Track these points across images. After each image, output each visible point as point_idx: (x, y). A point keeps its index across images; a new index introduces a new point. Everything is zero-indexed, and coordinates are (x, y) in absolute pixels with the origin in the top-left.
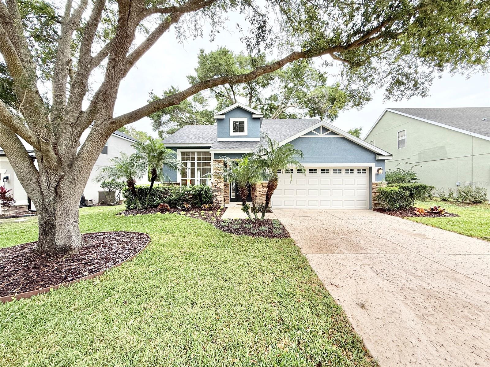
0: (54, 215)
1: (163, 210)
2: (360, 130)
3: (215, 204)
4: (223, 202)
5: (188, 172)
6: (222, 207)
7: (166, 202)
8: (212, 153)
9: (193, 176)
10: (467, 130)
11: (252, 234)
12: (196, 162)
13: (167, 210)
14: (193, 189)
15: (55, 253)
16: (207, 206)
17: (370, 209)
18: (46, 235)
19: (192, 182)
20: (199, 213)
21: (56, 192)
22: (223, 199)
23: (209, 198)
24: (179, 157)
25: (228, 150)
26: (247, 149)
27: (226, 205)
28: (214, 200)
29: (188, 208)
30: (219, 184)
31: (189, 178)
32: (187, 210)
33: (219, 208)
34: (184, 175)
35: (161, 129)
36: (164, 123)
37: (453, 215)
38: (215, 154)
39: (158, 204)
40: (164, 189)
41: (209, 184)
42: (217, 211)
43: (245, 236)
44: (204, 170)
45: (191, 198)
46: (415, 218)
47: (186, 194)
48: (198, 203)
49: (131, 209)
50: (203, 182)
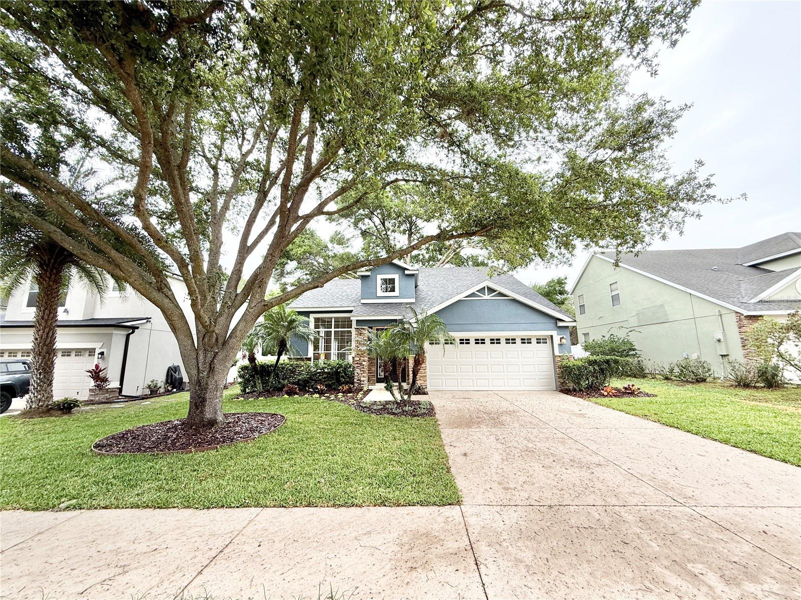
0: (206, 389)
1: (291, 393)
2: (566, 278)
3: (356, 385)
4: (366, 382)
5: (322, 344)
6: (365, 389)
7: (294, 383)
8: (354, 319)
9: (328, 348)
10: (683, 285)
11: (394, 414)
12: (333, 330)
13: (296, 393)
14: (329, 365)
15: (204, 426)
16: (346, 387)
17: (556, 390)
18: (197, 408)
19: (328, 356)
20: (336, 396)
21: (210, 368)
22: (366, 379)
23: (349, 377)
24: (312, 325)
25: (373, 315)
26: (397, 314)
27: (370, 387)
28: (355, 380)
29: (322, 390)
30: (362, 358)
31: (322, 351)
32: (321, 393)
33: (361, 390)
34: (316, 348)
35: (284, 280)
36: (288, 273)
37: (648, 395)
38: (357, 321)
39: (284, 386)
40: (291, 365)
41: (350, 359)
42: (358, 394)
43: (386, 415)
44: (344, 340)
45: (325, 378)
46: (600, 400)
47: (319, 373)
48: (334, 384)
49: (248, 393)
50: (342, 356)
